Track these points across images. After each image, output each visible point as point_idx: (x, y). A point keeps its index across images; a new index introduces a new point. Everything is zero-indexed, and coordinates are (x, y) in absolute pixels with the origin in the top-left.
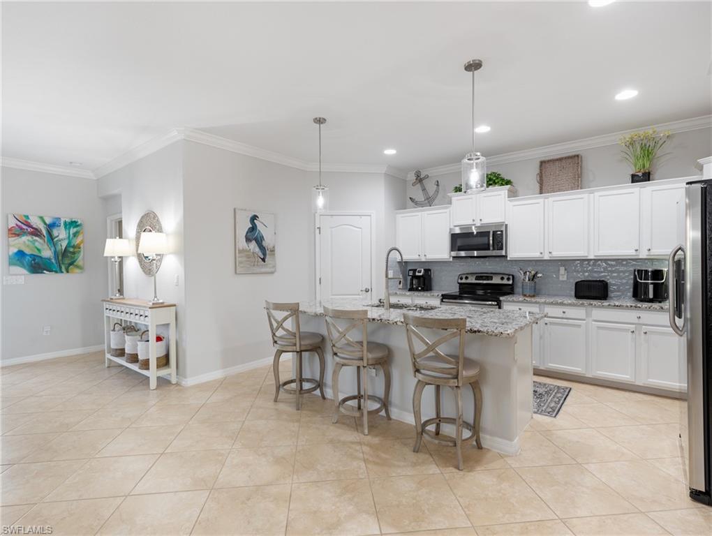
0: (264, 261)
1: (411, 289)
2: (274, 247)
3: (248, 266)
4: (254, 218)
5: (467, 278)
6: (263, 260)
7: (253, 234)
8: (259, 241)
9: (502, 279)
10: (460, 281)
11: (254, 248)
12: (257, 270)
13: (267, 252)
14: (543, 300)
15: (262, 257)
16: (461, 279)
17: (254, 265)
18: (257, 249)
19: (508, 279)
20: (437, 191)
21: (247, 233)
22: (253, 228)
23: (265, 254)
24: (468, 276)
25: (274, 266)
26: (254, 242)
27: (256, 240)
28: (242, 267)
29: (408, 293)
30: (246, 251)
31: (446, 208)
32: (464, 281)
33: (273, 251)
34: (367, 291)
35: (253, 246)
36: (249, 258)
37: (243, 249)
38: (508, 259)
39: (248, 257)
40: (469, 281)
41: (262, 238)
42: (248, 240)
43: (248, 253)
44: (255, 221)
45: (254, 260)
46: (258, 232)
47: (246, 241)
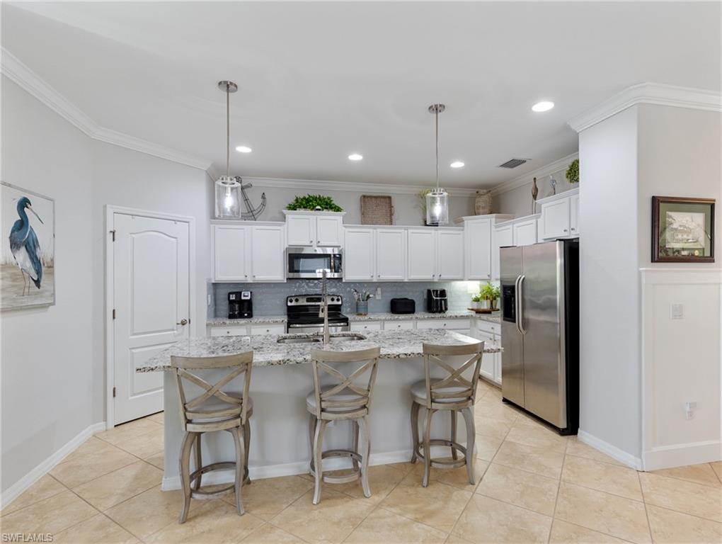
0: (39, 286)
1: (231, 317)
2: (52, 260)
3: (14, 296)
4: (24, 204)
5: (297, 300)
6: (37, 283)
7: (21, 235)
8: (31, 247)
9: (333, 300)
10: (289, 304)
11: (24, 261)
12: (27, 301)
13: (44, 269)
14: (384, 318)
15: (36, 278)
16: (291, 301)
17: (23, 294)
18: (29, 264)
19: (338, 300)
20: (263, 205)
21: (13, 232)
22: (22, 224)
23: (39, 272)
24: (298, 298)
25: (53, 294)
26: (23, 249)
27: (27, 246)
28: (5, 299)
29: (228, 321)
30: (11, 266)
31: (280, 225)
32: (294, 303)
33: (51, 267)
34: (183, 323)
35: (22, 256)
36: (14, 280)
37: (6, 263)
38: (344, 281)
39: (14, 278)
40: (299, 303)
41: (35, 242)
42: (15, 245)
43: (13, 271)
44: (25, 209)
45: (23, 283)
46: (29, 230)
47: (11, 247)
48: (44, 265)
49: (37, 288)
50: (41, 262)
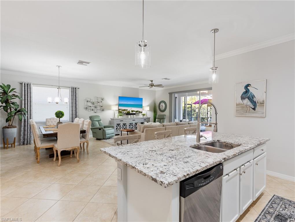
0: (255, 110)
2: (263, 101)
3: (243, 112)
6: (254, 109)
7: (247, 94)
12: (250, 115)
13: (257, 104)
15: (253, 107)
17: (246, 112)
18: (249, 103)
21: (242, 95)
22: (247, 91)
23: (255, 106)
26: (247, 99)
27: (249, 98)
28: (238, 113)
30: (241, 104)
33: (262, 103)
35: (247, 102)
36: (243, 108)
37: (239, 104)
39: (243, 107)
41: (253, 96)
42: (243, 98)
43: (243, 106)
44: (248, 87)
45: (247, 109)
46: (250, 93)
47: (241, 99)
48: (258, 103)
49: (254, 111)
50: (256, 102)
